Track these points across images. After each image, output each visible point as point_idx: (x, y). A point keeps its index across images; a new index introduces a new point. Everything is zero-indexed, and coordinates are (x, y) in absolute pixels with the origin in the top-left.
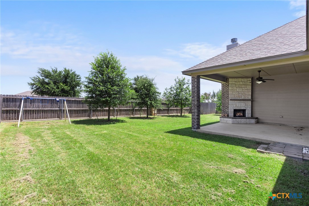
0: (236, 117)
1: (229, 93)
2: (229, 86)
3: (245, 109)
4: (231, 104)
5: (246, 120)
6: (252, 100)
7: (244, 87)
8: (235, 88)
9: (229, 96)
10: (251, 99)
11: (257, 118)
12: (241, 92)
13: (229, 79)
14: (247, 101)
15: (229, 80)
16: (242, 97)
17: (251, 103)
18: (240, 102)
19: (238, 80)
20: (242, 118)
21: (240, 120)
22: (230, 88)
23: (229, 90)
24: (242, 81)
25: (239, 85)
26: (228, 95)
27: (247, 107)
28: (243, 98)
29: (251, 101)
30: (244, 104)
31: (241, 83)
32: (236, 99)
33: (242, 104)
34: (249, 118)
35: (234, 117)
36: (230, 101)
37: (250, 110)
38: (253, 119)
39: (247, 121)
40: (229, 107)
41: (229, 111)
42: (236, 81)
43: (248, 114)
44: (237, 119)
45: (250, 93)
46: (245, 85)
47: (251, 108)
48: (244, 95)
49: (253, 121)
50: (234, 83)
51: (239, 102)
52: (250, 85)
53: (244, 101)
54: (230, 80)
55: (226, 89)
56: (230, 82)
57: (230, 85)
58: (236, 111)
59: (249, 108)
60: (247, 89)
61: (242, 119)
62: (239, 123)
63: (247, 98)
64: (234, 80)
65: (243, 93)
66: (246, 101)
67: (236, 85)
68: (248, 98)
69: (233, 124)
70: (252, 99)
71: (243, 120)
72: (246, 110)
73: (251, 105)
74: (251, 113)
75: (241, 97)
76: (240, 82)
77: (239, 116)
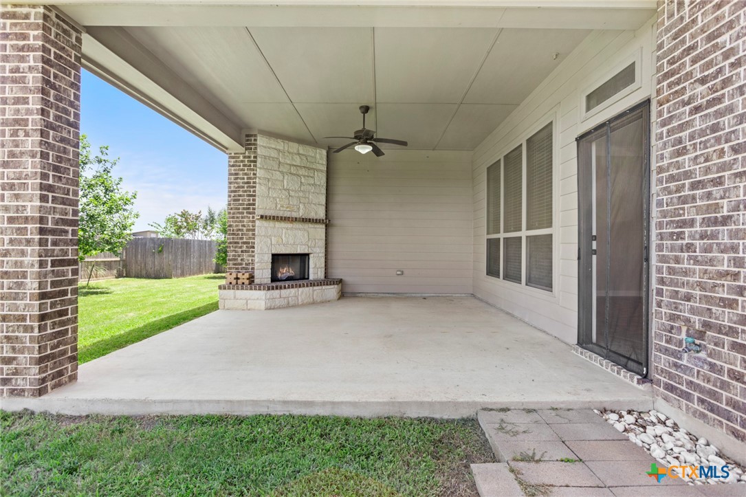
0: (279, 284)
1: (254, 191)
2: (255, 166)
3: (306, 252)
4: (263, 234)
5: (314, 291)
6: (328, 223)
7: (304, 176)
8: (278, 175)
9: (254, 205)
10: (324, 218)
11: (340, 281)
12: (296, 191)
13: (255, 136)
14: (313, 226)
15: (255, 140)
16: (299, 209)
17: (324, 230)
18: (292, 229)
19: (286, 149)
20: (300, 287)
21: (293, 291)
22: (259, 173)
23: (257, 180)
24: (299, 154)
25: (290, 165)
26: (254, 200)
27: (313, 245)
28: (301, 213)
29: (324, 226)
30: (306, 235)
31: (297, 161)
32: (281, 214)
33: (300, 233)
34: (319, 283)
35: (274, 284)
36: (258, 223)
37: (320, 255)
38: (332, 286)
40: (256, 246)
41: (256, 261)
42: (281, 148)
43: (316, 269)
44: (283, 291)
45: (323, 200)
46: (309, 169)
47: (323, 250)
48: (304, 204)
49: (332, 291)
50: (274, 154)
51: (289, 225)
52: (322, 171)
53: (306, 226)
54: (261, 141)
55: (246, 174)
56: (259, 151)
57: (259, 160)
58: (278, 259)
59: (318, 250)
60: (314, 185)
61: (301, 289)
62: (291, 303)
63: (312, 215)
64: (274, 143)
65: (301, 194)
66: (310, 225)
67: (280, 163)
68: (316, 213)
69: (270, 309)
70: (326, 219)
71: (302, 293)
72: (311, 256)
73: (324, 238)
74: (323, 265)
75: (295, 208)
76: (295, 157)
77: (290, 279)
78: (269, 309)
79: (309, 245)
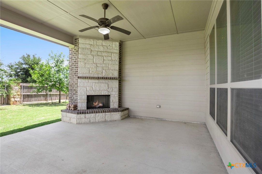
0: (91, 110)
1: (78, 65)
2: (78, 53)
3: (107, 94)
4: (82, 85)
5: (105, 115)
6: (121, 79)
7: (106, 56)
8: (90, 57)
9: (77, 72)
10: (118, 77)
11: (128, 109)
12: (100, 64)
13: (78, 39)
14: (111, 81)
15: (78, 41)
16: (102, 73)
17: (118, 83)
18: (98, 83)
19: (95, 43)
20: (97, 112)
21: (93, 115)
22: (80, 56)
23: (79, 60)
24: (102, 45)
25: (98, 51)
26: (77, 69)
27: (111, 91)
28: (104, 75)
29: (118, 81)
30: (107, 86)
31: (101, 49)
32: (92, 76)
33: (103, 85)
36: (79, 80)
37: (116, 96)
38: (118, 113)
39: (107, 116)
40: (78, 91)
41: (78, 99)
42: (92, 43)
43: (114, 103)
44: (87, 115)
45: (117, 67)
46: (108, 52)
47: (117, 93)
48: (105, 70)
49: (117, 116)
50: (88, 46)
51: (97, 81)
52: (116, 53)
53: (107, 81)
54: (81, 41)
55: (75, 57)
56: (80, 46)
57: (80, 50)
58: (90, 99)
59: (114, 93)
60: (112, 60)
61: (97, 114)
62: (92, 121)
63: (110, 76)
64: (88, 41)
65: (104, 65)
66: (109, 81)
67: (91, 50)
68: (113, 74)
70: (119, 77)
71: (98, 116)
72: (111, 96)
73: (118, 87)
74: (117, 100)
75: (100, 73)
76: (100, 47)
78: (78, 124)
79: (109, 91)
